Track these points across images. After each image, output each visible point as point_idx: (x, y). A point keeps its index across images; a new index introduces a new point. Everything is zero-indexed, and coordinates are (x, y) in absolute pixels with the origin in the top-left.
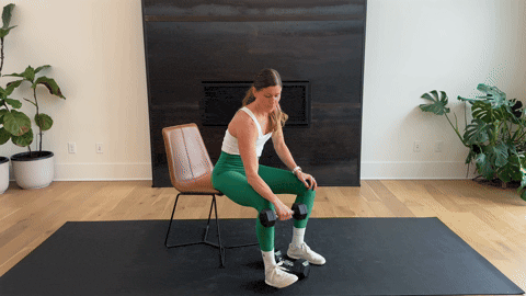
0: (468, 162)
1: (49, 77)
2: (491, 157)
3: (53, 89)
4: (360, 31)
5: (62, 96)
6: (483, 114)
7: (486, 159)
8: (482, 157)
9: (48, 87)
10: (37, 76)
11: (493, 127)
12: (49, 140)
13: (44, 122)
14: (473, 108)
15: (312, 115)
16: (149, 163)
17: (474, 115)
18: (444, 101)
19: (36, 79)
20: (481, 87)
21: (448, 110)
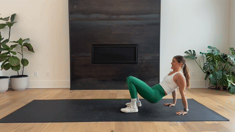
0: (205, 79)
1: (28, 43)
2: (215, 76)
3: (30, 48)
4: (158, 25)
5: (33, 52)
6: (211, 59)
7: (213, 76)
8: (211, 76)
9: (28, 47)
10: (23, 43)
11: (215, 63)
12: (27, 70)
13: (25, 62)
14: (207, 56)
15: (139, 59)
16: (69, 80)
17: (207, 59)
18: (194, 54)
19: (23, 44)
20: (209, 47)
21: (196, 58)
